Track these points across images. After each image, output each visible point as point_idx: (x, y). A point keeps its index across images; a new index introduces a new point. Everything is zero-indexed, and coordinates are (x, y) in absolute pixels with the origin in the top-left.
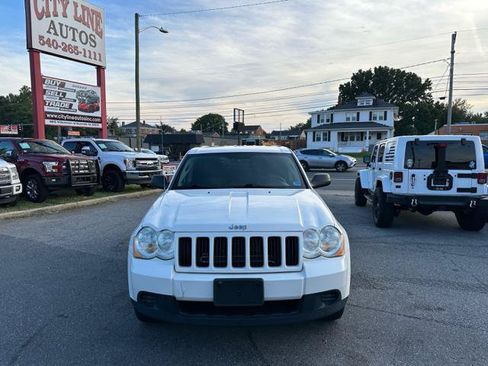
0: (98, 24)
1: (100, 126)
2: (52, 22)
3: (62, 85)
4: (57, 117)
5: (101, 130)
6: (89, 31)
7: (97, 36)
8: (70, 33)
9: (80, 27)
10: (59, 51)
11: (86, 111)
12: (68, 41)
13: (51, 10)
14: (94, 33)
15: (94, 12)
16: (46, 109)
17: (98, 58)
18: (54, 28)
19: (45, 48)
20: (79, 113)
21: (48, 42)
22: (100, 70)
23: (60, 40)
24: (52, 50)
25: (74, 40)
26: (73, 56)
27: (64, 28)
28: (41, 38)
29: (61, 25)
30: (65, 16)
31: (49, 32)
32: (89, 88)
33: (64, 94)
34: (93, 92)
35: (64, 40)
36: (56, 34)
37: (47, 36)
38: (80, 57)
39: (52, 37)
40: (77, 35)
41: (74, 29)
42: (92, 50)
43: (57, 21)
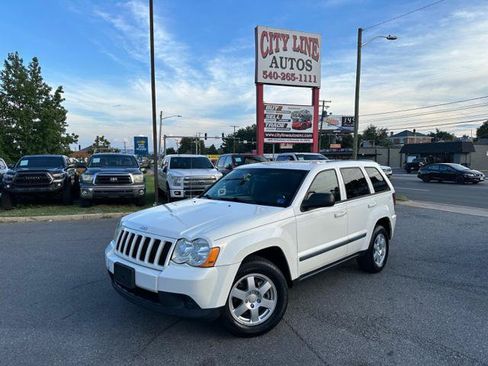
0: (315, 49)
1: (311, 141)
2: (274, 57)
3: (280, 108)
4: (274, 135)
5: (312, 144)
6: (305, 58)
7: (313, 61)
8: (289, 63)
9: (298, 56)
10: (279, 81)
11: (299, 129)
12: (287, 71)
13: (274, 48)
14: (311, 59)
15: (311, 40)
16: (266, 130)
17: (313, 80)
18: (276, 63)
19: (268, 80)
20: (293, 131)
21: (270, 76)
22: (315, 90)
23: (279, 71)
24: (273, 81)
25: (292, 68)
26: (291, 82)
27: (284, 60)
28: (265, 72)
29: (281, 58)
30: (285, 49)
31: (271, 66)
32: (302, 108)
33: (281, 116)
34: (307, 112)
35: (284, 71)
36: (277, 67)
37: (269, 70)
38: (297, 82)
39: (273, 70)
40: (295, 64)
41: (292, 59)
42: (308, 73)
43: (277, 55)
